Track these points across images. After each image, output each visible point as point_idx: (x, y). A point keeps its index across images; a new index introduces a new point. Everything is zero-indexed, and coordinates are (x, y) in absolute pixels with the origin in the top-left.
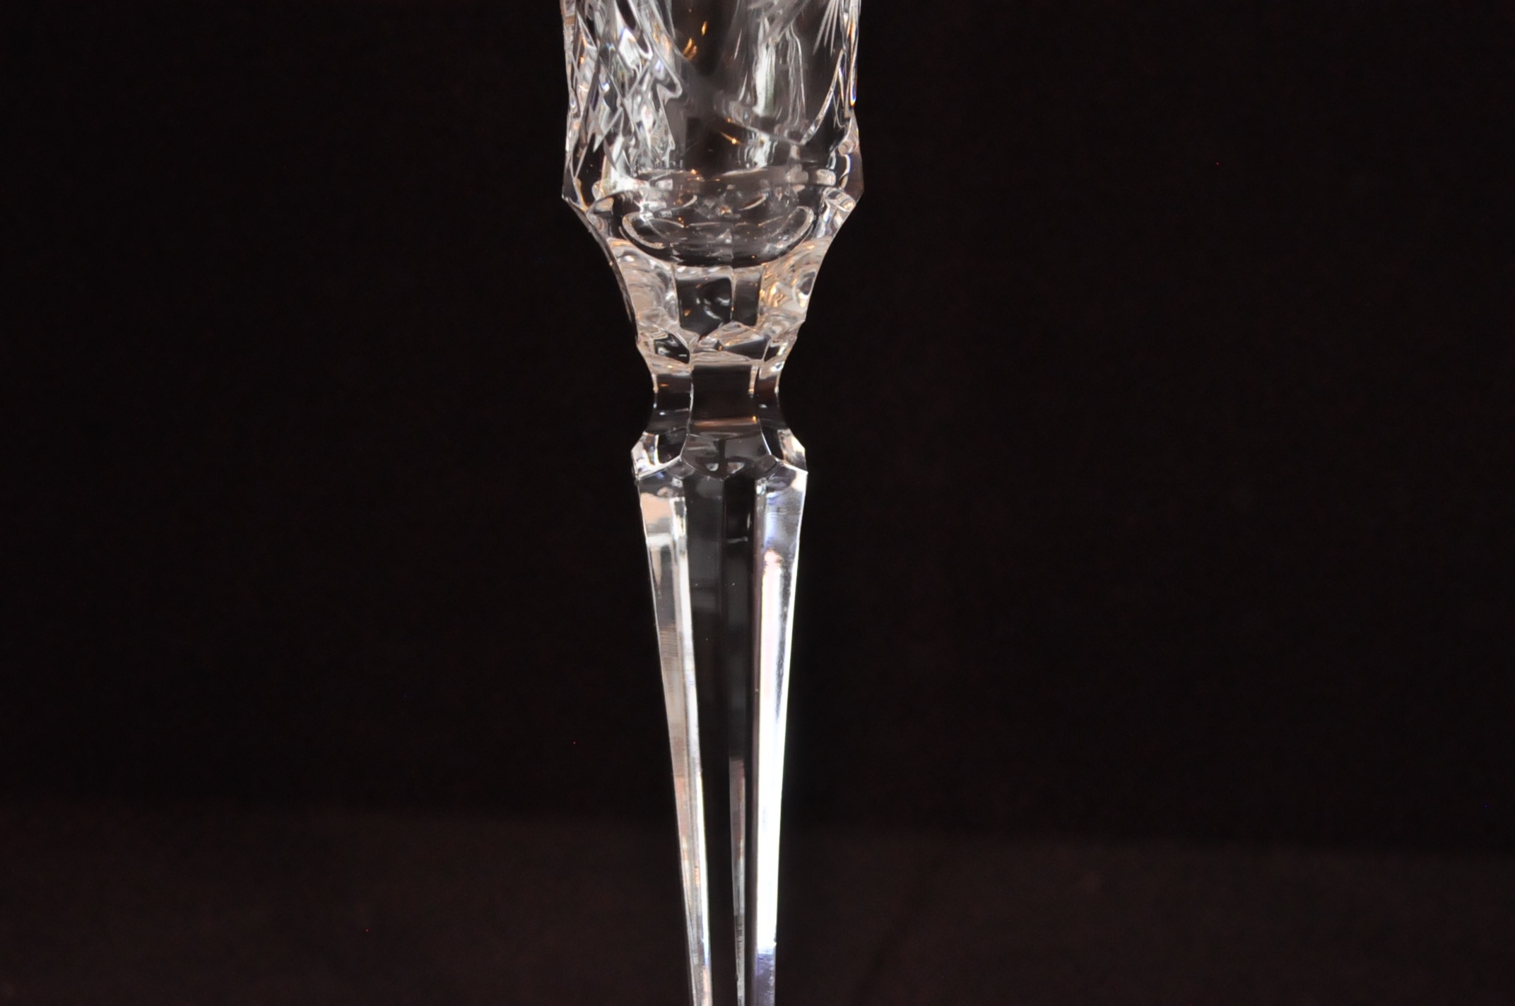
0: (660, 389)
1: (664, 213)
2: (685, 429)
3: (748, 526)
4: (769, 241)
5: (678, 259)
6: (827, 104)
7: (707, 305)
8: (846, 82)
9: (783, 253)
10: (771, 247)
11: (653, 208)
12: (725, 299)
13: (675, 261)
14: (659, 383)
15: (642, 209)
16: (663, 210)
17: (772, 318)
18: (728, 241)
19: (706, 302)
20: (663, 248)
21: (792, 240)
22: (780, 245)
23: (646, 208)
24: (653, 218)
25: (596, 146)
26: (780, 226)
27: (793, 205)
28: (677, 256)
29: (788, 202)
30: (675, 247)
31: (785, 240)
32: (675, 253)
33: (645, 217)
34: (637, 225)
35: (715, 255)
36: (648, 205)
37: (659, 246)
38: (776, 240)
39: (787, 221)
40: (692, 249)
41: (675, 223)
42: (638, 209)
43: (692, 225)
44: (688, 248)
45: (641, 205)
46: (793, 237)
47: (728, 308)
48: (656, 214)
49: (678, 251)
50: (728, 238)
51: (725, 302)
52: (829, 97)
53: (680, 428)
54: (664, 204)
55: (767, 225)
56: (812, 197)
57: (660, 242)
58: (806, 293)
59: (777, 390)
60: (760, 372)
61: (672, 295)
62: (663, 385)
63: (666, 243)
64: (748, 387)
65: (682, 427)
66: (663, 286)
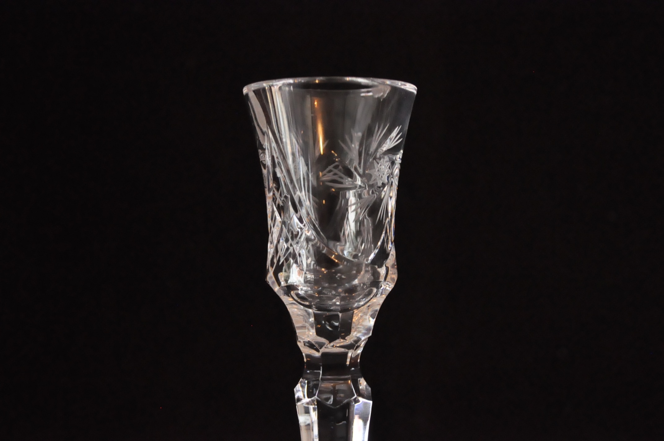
0: (307, 360)
1: (309, 292)
2: (318, 380)
3: (347, 415)
4: (357, 302)
5: (315, 309)
6: (382, 238)
7: (328, 324)
8: (390, 227)
9: (363, 305)
10: (358, 304)
11: (305, 289)
12: (337, 322)
13: (314, 309)
14: (306, 358)
15: (300, 289)
16: (309, 291)
17: (358, 329)
18: (338, 303)
19: (327, 323)
20: (308, 304)
21: (367, 300)
22: (361, 303)
23: (302, 289)
24: (305, 293)
25: (280, 263)
26: (362, 295)
27: (367, 288)
28: (315, 308)
29: (365, 286)
30: (314, 305)
31: (364, 301)
32: (314, 306)
33: (301, 292)
34: (298, 295)
35: (332, 308)
36: (302, 288)
37: (307, 303)
38: (359, 301)
39: (364, 293)
40: (321, 306)
41: (314, 295)
42: (298, 290)
43: (321, 295)
44: (320, 305)
45: (299, 288)
46: (367, 299)
47: (337, 327)
48: (306, 292)
49: (315, 306)
50: (338, 302)
51: (337, 324)
52: (383, 235)
53: (316, 379)
54: (309, 289)
55: (356, 295)
56: (376, 283)
57: (307, 302)
58: (373, 318)
59: (359, 361)
60: (352, 355)
61: (312, 319)
62: (308, 359)
63: (310, 302)
64: (346, 361)
65: (317, 379)
66: (308, 316)
